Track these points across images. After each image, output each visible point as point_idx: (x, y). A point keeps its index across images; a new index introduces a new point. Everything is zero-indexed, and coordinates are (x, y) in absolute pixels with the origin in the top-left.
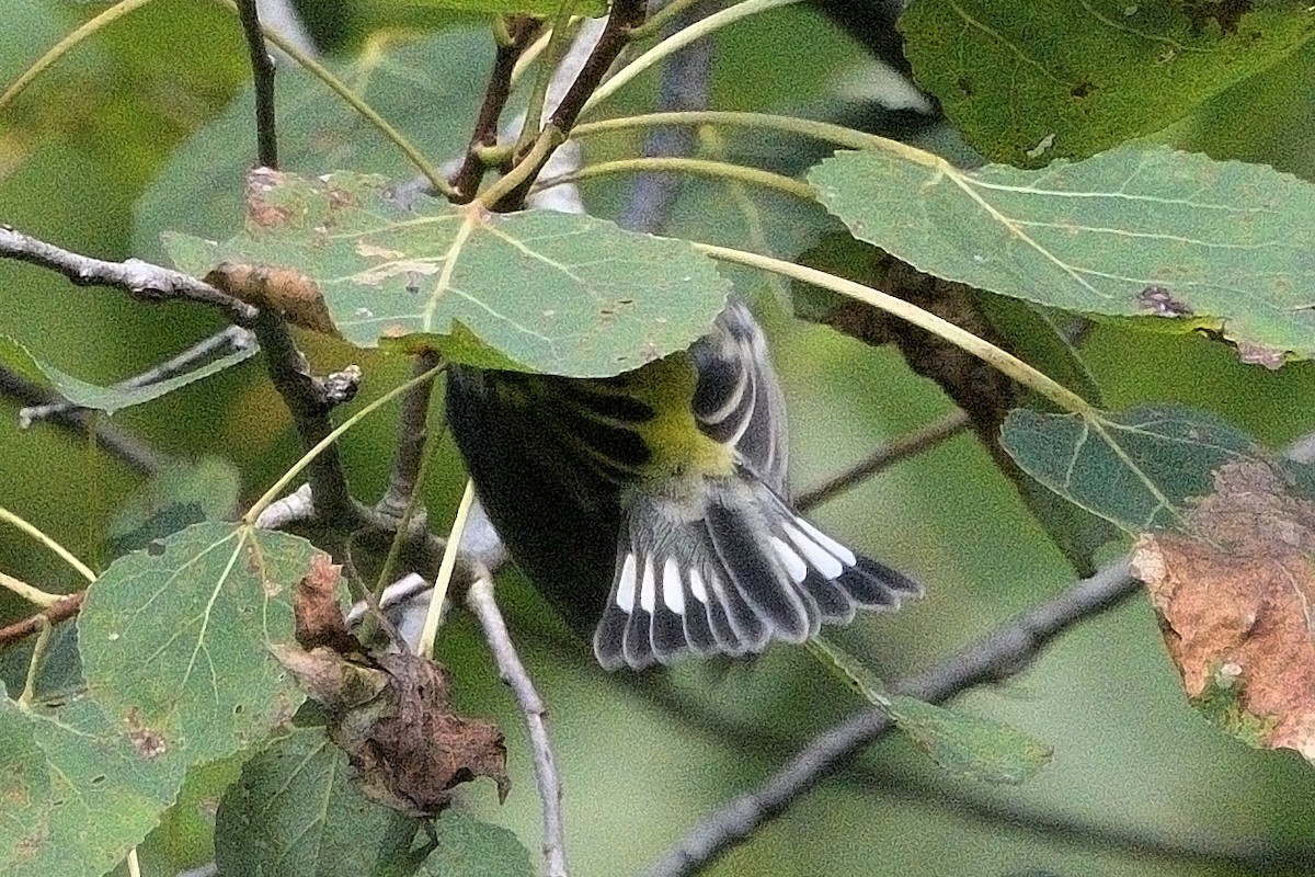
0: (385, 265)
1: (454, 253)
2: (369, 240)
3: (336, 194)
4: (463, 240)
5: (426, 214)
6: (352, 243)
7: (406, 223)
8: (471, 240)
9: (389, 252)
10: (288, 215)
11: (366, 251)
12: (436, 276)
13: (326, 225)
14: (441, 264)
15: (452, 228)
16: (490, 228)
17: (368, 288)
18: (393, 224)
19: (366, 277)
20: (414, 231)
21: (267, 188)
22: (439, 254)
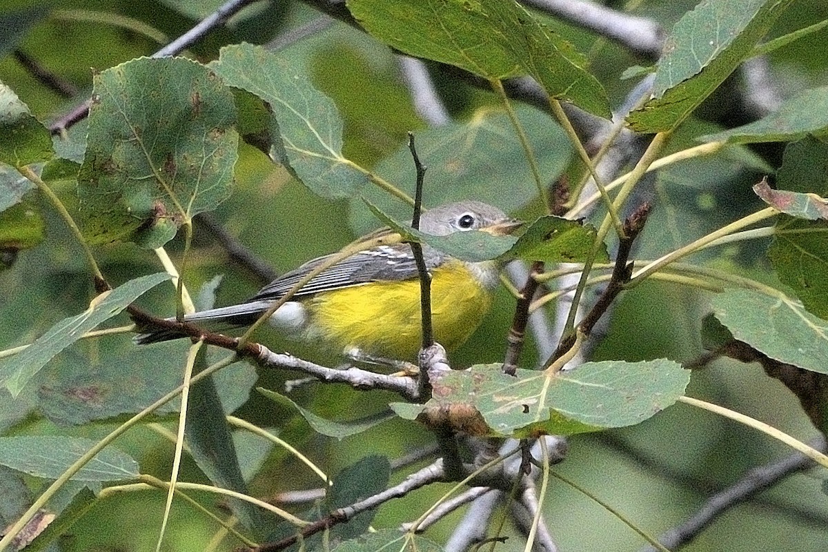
0: (510, 403)
1: (544, 392)
2: (499, 394)
3: (477, 376)
4: (547, 386)
5: (525, 378)
6: (490, 397)
7: (515, 384)
8: (551, 385)
9: (510, 398)
10: (454, 389)
11: (497, 399)
12: (537, 404)
13: (475, 391)
14: (538, 398)
15: (540, 382)
16: (561, 378)
17: (504, 414)
18: (509, 385)
19: (501, 410)
20: (521, 386)
21: (440, 378)
22: (536, 394)
